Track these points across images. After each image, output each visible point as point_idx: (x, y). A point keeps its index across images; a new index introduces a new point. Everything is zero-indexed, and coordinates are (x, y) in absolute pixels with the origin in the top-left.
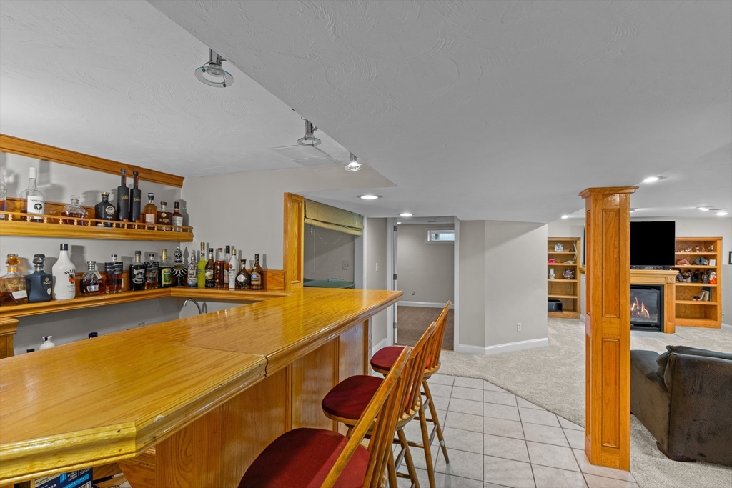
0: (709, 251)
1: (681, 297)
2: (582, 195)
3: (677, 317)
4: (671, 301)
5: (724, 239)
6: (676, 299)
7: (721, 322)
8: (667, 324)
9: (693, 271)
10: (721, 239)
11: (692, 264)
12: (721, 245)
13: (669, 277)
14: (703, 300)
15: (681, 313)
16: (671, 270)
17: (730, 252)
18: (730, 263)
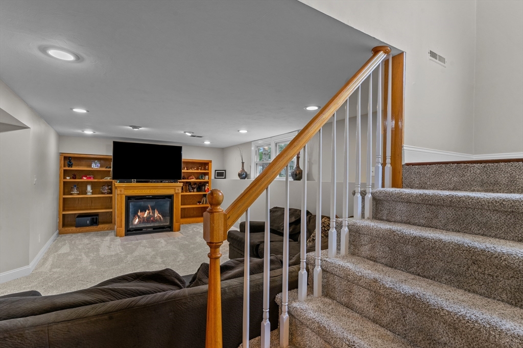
0: (205, 169)
1: (191, 203)
3: (182, 218)
4: (178, 206)
5: (213, 162)
6: (182, 205)
8: (175, 225)
9: (198, 183)
10: (211, 161)
11: (197, 179)
12: (211, 165)
13: (177, 188)
14: (203, 204)
15: (185, 214)
16: (179, 183)
17: (216, 171)
18: (215, 178)
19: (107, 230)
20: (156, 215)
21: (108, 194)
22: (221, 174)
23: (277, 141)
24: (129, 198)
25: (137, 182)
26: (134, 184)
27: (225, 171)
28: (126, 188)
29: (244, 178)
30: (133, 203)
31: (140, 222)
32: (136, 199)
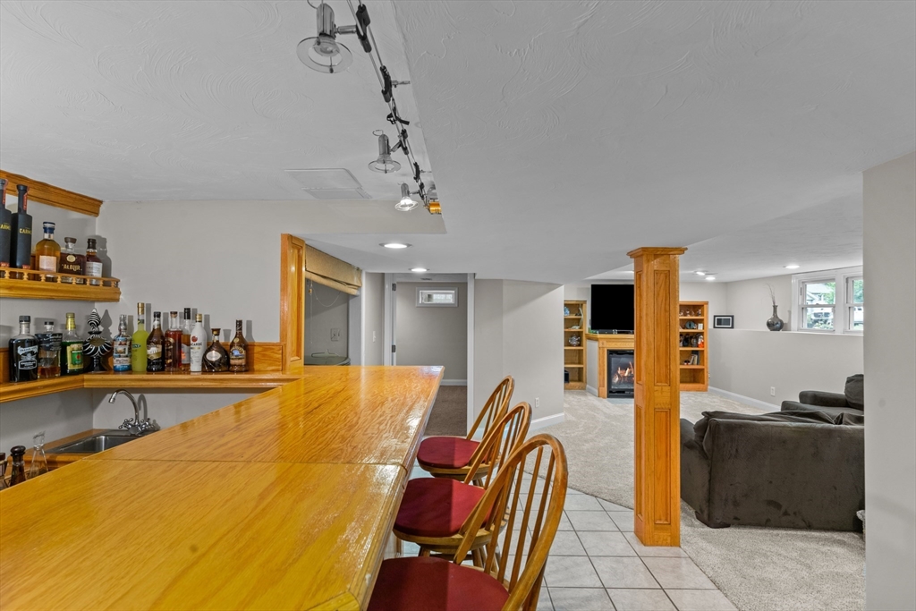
0: (698, 315)
2: (632, 254)
5: (710, 304)
7: (707, 385)
9: (684, 335)
10: (707, 303)
11: (683, 328)
12: (707, 308)
14: (693, 364)
17: (715, 316)
18: (714, 327)
19: (579, 388)
21: (577, 346)
22: (724, 322)
23: (848, 275)
24: (611, 352)
25: (619, 333)
26: (615, 335)
27: (733, 317)
28: (609, 340)
29: (778, 329)
30: (614, 359)
31: (620, 381)
32: (618, 354)
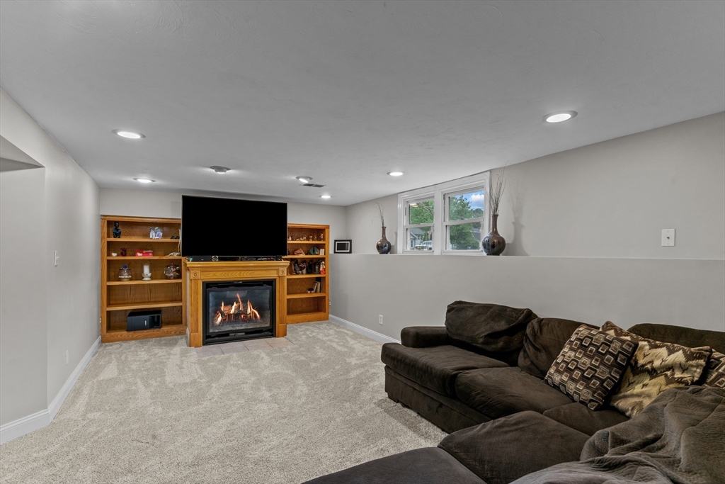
0: (319, 239)
1: (298, 291)
3: (289, 313)
4: (283, 296)
5: (330, 227)
6: (288, 293)
7: (329, 313)
8: (279, 326)
9: (308, 261)
10: (328, 227)
11: (307, 254)
12: (329, 233)
13: (281, 269)
14: (316, 292)
15: (293, 309)
16: (283, 261)
17: (335, 241)
18: (335, 252)
19: (175, 334)
20: (249, 311)
21: (175, 278)
22: (342, 246)
23: (446, 190)
24: (208, 286)
25: (221, 259)
26: (215, 263)
27: (350, 241)
28: (203, 270)
29: (386, 252)
30: (213, 293)
31: (223, 321)
32: (219, 287)
